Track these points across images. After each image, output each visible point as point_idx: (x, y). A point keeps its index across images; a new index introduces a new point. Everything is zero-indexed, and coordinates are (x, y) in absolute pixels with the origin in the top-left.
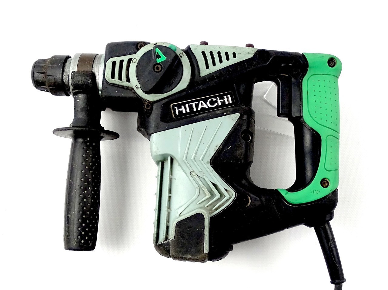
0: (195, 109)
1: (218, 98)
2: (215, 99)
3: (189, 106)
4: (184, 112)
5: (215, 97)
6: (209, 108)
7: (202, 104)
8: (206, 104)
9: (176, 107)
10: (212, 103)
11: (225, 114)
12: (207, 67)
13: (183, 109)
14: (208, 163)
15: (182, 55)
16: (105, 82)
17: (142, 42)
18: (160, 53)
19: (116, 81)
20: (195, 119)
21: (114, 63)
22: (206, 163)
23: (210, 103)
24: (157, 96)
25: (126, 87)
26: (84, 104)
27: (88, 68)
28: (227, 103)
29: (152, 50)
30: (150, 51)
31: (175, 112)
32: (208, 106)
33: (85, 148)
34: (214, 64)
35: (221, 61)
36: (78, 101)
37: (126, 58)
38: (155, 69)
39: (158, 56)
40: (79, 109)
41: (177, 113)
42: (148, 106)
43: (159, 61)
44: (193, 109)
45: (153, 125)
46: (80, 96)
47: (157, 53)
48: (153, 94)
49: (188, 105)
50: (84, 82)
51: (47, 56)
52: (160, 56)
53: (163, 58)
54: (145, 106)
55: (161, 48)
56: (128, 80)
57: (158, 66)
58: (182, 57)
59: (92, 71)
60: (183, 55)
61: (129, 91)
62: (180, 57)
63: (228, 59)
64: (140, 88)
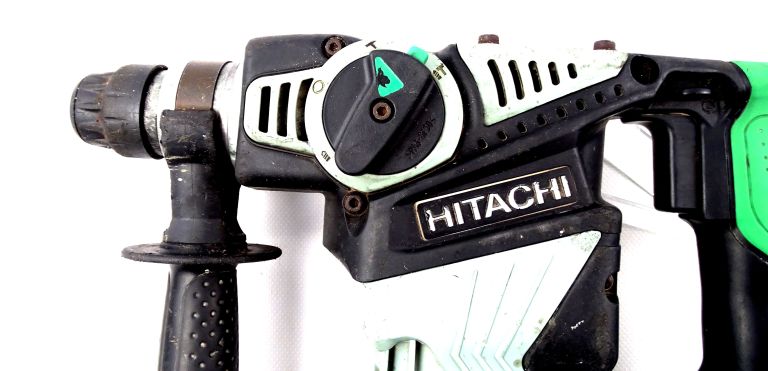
0: (477, 216)
1: (536, 185)
2: (527, 189)
3: (462, 206)
4: (450, 224)
5: (528, 182)
6: (515, 212)
7: (495, 202)
8: (505, 199)
9: (429, 212)
10: (521, 197)
11: (562, 232)
12: (503, 102)
13: (447, 215)
14: (516, 363)
15: (440, 73)
16: (243, 138)
17: (334, 36)
18: (388, 72)
19: (271, 137)
20: (480, 246)
21: (266, 92)
22: (512, 364)
23: (515, 198)
24: (377, 181)
25: (298, 152)
26: (195, 189)
27: (202, 102)
28: (558, 196)
29: (365, 60)
30: (358, 62)
31: (426, 225)
32: (510, 206)
33: (198, 295)
34: (520, 95)
35: (538, 87)
36: (180, 180)
37: (295, 79)
38: (375, 113)
39: (383, 80)
40: (182, 200)
41: (433, 228)
42: (353, 203)
43: (383, 92)
44: (472, 214)
45: (370, 261)
46: (185, 169)
47: (380, 70)
48: (367, 175)
49: (460, 205)
50: (193, 138)
51: (109, 66)
52: (386, 77)
53: (395, 84)
54: (347, 202)
55: (391, 56)
56: (303, 136)
57: (380, 104)
58: (440, 78)
59: (212, 109)
60: (443, 71)
61: (304, 162)
62: (437, 79)
63: (555, 80)
64: (332, 160)
